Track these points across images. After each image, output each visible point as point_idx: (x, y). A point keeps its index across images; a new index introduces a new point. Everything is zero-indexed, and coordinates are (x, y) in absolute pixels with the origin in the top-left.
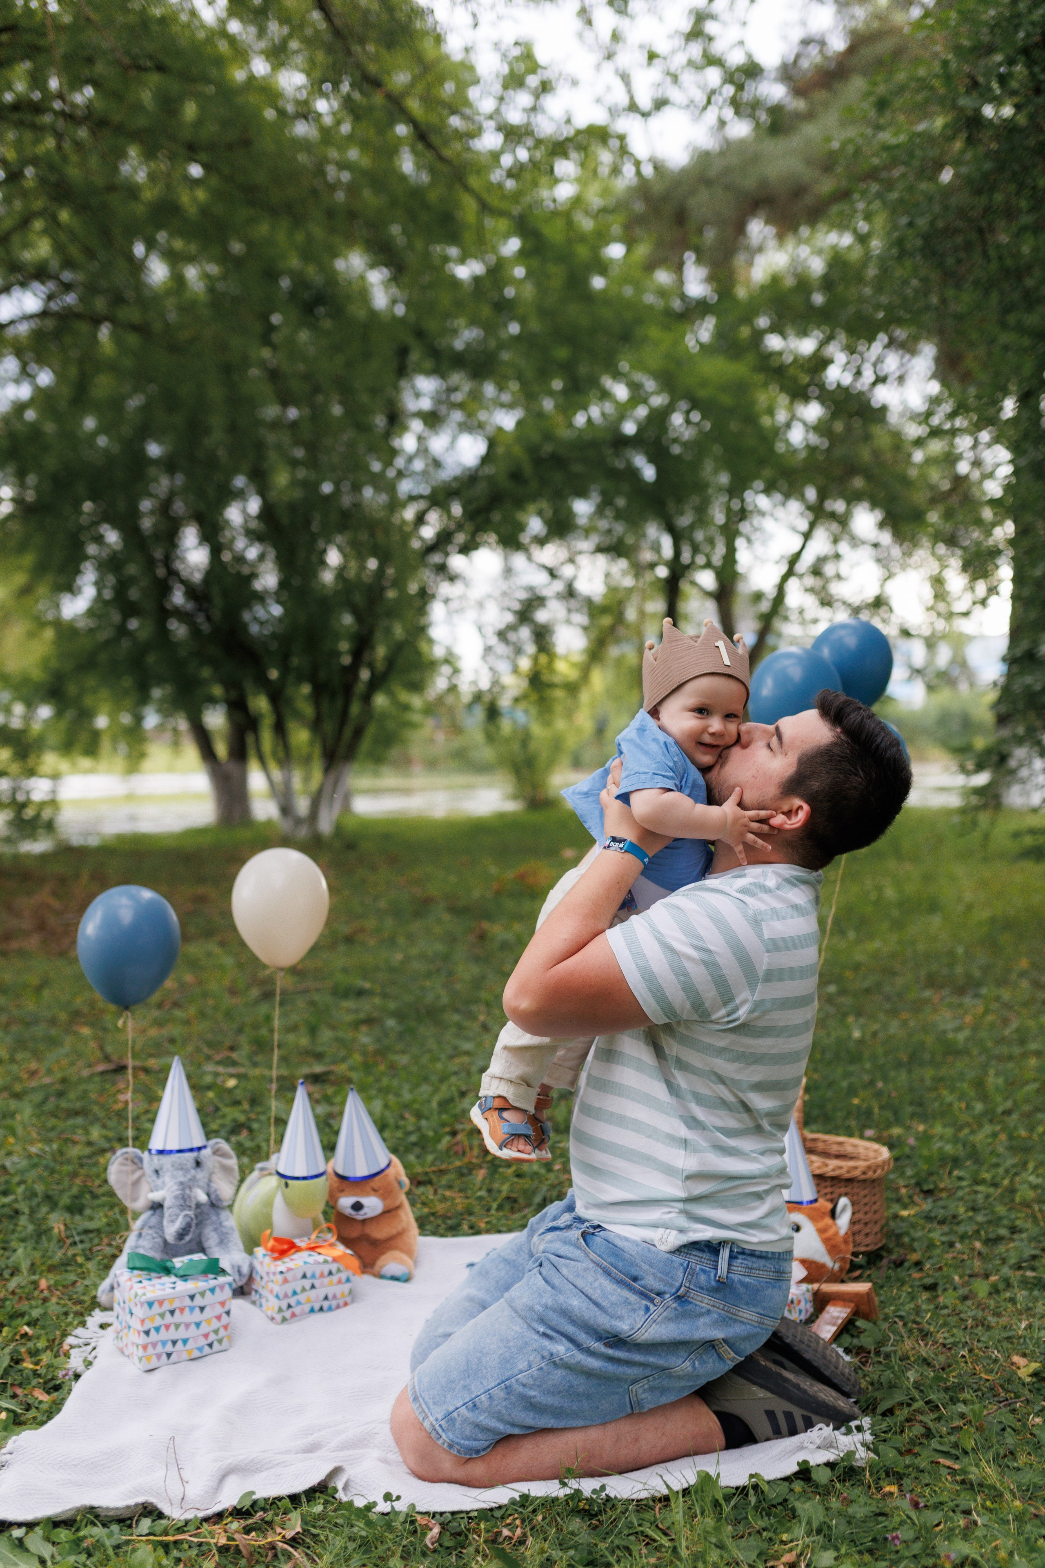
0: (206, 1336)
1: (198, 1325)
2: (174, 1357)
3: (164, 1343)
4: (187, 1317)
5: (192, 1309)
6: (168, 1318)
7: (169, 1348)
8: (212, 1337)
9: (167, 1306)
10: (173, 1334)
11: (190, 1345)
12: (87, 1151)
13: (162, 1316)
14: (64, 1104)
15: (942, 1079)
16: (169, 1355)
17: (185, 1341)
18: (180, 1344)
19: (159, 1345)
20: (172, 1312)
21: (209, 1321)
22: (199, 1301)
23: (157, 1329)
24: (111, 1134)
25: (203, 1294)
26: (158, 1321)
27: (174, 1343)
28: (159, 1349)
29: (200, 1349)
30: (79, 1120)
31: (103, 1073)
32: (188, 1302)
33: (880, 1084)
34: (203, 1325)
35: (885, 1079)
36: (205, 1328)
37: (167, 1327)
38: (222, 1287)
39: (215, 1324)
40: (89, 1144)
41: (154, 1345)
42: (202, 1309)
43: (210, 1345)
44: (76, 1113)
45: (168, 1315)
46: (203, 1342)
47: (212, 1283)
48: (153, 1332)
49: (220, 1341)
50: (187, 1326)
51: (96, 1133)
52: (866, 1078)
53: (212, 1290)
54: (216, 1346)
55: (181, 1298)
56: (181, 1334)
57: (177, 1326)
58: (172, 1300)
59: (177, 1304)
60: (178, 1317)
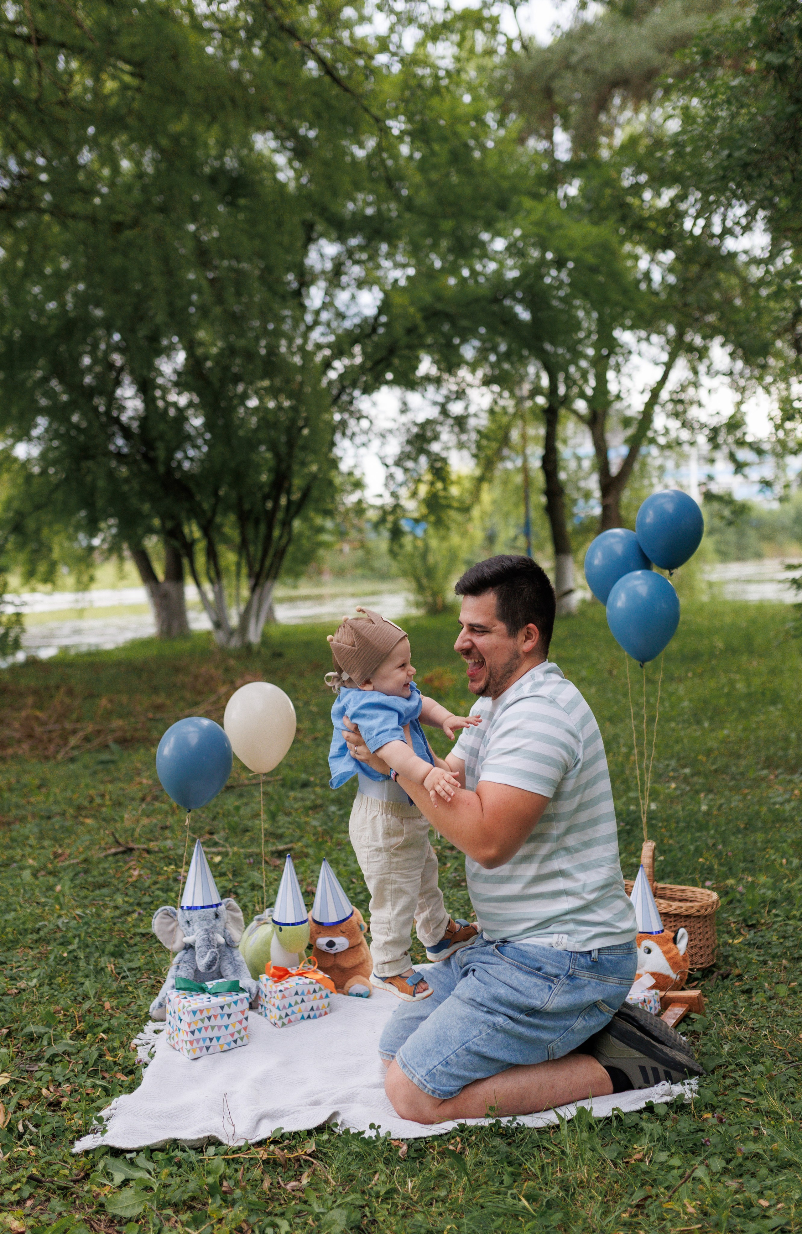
0: (232, 1035)
1: (226, 1027)
2: (211, 1050)
3: (204, 1040)
4: (219, 1022)
5: (222, 1016)
6: (207, 1022)
7: (208, 1043)
8: (236, 1036)
9: (205, 1014)
10: (210, 1034)
11: (222, 1041)
12: (117, 913)
13: (202, 1020)
14: (90, 879)
15: (768, 841)
16: (208, 1048)
17: (218, 1039)
18: (215, 1040)
19: (201, 1042)
20: (209, 1018)
21: (234, 1024)
22: (226, 1010)
23: (200, 1030)
24: (132, 901)
25: (229, 1005)
26: (200, 1025)
27: (211, 1039)
28: (201, 1044)
29: (229, 1044)
30: (105, 891)
31: (115, 854)
32: (219, 1011)
33: (720, 847)
34: (230, 1027)
35: (724, 843)
36: (231, 1030)
37: (206, 1028)
38: (242, 1001)
39: (238, 1027)
40: (116, 908)
41: (198, 1041)
42: (229, 1016)
43: (235, 1042)
44: (101, 886)
45: (206, 1020)
46: (230, 1039)
47: (236, 998)
48: (196, 1032)
49: (242, 1039)
50: (219, 1028)
51: (119, 900)
52: (710, 842)
53: (236, 1003)
54: (239, 1042)
55: (214, 1008)
56: (215, 1033)
57: (213, 1028)
58: (208, 1009)
59: (212, 1012)
60: (213, 1022)
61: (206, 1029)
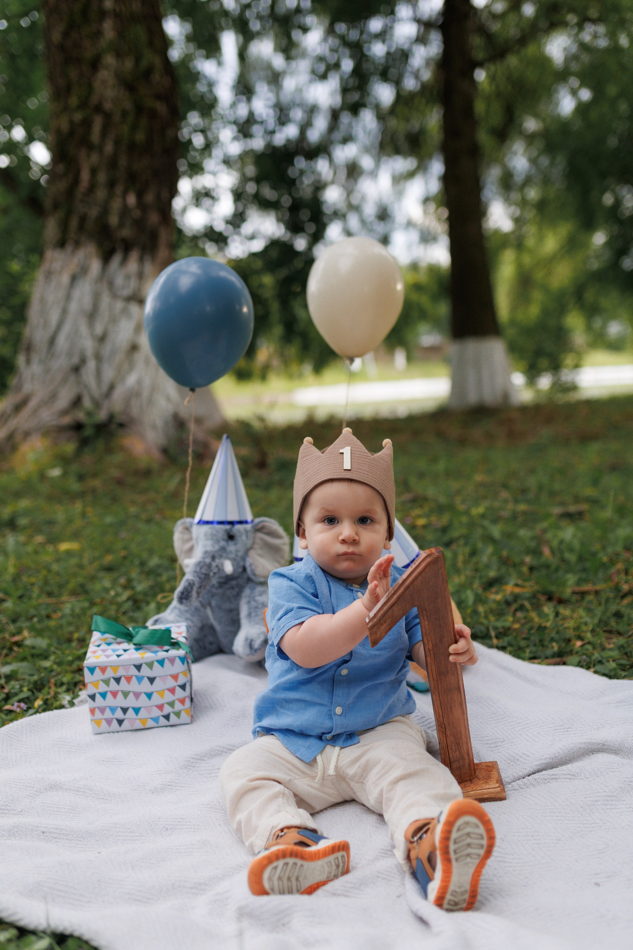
0: (160, 707)
1: (149, 695)
2: (127, 725)
3: (113, 710)
4: (134, 686)
5: (140, 679)
6: (113, 685)
7: (119, 714)
8: (167, 709)
9: (109, 673)
10: (120, 702)
11: (143, 714)
13: (106, 683)
16: (120, 722)
17: (137, 710)
18: (131, 712)
19: (108, 711)
20: (118, 680)
21: (161, 693)
22: (145, 671)
23: (105, 697)
25: (150, 665)
26: (103, 689)
27: (125, 710)
28: (108, 714)
29: (156, 720)
32: (133, 671)
34: (155, 696)
36: (156, 700)
38: (172, 661)
39: (169, 697)
41: (102, 710)
42: (152, 680)
43: (167, 717)
45: (113, 682)
46: (156, 713)
47: (161, 654)
48: (98, 697)
49: (178, 714)
50: (137, 695)
53: (161, 662)
54: (174, 719)
55: (125, 667)
56: (131, 702)
57: (126, 694)
58: (115, 668)
59: (120, 672)
60: (124, 685)
61: (115, 694)
